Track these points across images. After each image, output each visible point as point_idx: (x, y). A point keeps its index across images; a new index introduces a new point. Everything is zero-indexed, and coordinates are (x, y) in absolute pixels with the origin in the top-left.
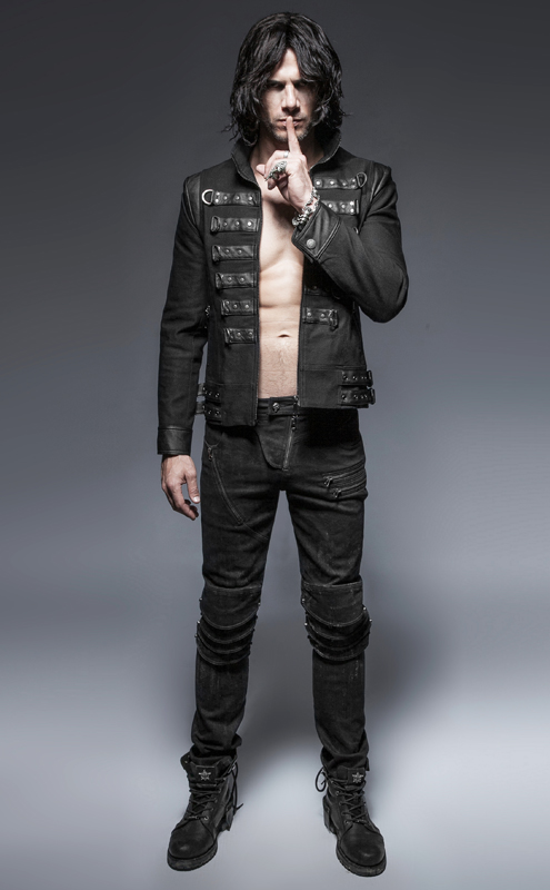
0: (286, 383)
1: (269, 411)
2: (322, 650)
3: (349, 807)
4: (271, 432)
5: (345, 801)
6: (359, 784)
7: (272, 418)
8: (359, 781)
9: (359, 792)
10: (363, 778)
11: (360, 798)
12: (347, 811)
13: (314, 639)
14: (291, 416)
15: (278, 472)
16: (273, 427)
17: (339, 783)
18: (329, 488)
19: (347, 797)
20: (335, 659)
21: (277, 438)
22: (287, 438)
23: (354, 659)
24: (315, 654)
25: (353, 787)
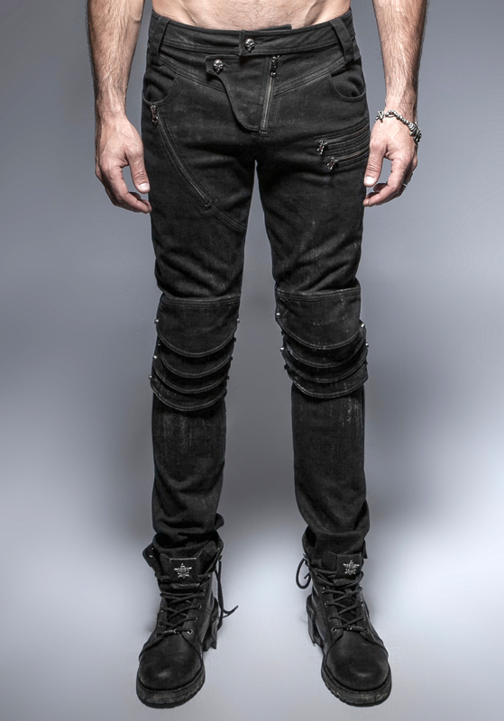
0: (261, 14)
1: (240, 50)
2: (303, 382)
3: (339, 609)
4: (243, 80)
5: (333, 602)
6: (353, 577)
7: (244, 61)
8: (354, 572)
9: (353, 588)
10: (358, 569)
11: (354, 596)
12: (335, 614)
13: (294, 368)
14: (271, 56)
15: (253, 136)
16: (246, 72)
17: (326, 575)
18: (323, 156)
19: (336, 596)
20: (320, 395)
21: (251, 89)
22: (265, 88)
23: (346, 396)
24: (295, 389)
25: (343, 581)
